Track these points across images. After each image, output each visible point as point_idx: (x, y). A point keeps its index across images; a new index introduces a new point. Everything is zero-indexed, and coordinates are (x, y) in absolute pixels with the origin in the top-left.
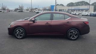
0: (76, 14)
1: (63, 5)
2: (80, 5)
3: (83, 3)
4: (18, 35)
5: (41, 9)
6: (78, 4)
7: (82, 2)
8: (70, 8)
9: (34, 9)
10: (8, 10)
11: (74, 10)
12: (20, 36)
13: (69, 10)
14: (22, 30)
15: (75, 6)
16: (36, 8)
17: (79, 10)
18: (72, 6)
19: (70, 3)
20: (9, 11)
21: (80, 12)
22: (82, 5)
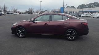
0: (86, 16)
1: (73, 7)
2: (92, 7)
3: (96, 5)
4: (19, 34)
5: (50, 11)
6: (90, 6)
7: (95, 3)
8: (81, 10)
9: (44, 11)
10: (19, 12)
11: (86, 12)
12: (22, 35)
13: (80, 12)
14: (23, 29)
15: (86, 8)
16: (46, 11)
17: (91, 12)
18: (83, 8)
19: (81, 5)
20: (20, 14)
21: (92, 14)
22: (95, 6)
